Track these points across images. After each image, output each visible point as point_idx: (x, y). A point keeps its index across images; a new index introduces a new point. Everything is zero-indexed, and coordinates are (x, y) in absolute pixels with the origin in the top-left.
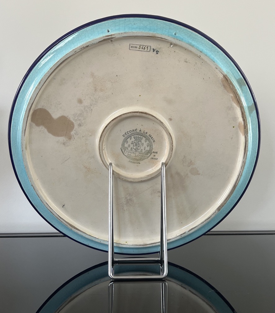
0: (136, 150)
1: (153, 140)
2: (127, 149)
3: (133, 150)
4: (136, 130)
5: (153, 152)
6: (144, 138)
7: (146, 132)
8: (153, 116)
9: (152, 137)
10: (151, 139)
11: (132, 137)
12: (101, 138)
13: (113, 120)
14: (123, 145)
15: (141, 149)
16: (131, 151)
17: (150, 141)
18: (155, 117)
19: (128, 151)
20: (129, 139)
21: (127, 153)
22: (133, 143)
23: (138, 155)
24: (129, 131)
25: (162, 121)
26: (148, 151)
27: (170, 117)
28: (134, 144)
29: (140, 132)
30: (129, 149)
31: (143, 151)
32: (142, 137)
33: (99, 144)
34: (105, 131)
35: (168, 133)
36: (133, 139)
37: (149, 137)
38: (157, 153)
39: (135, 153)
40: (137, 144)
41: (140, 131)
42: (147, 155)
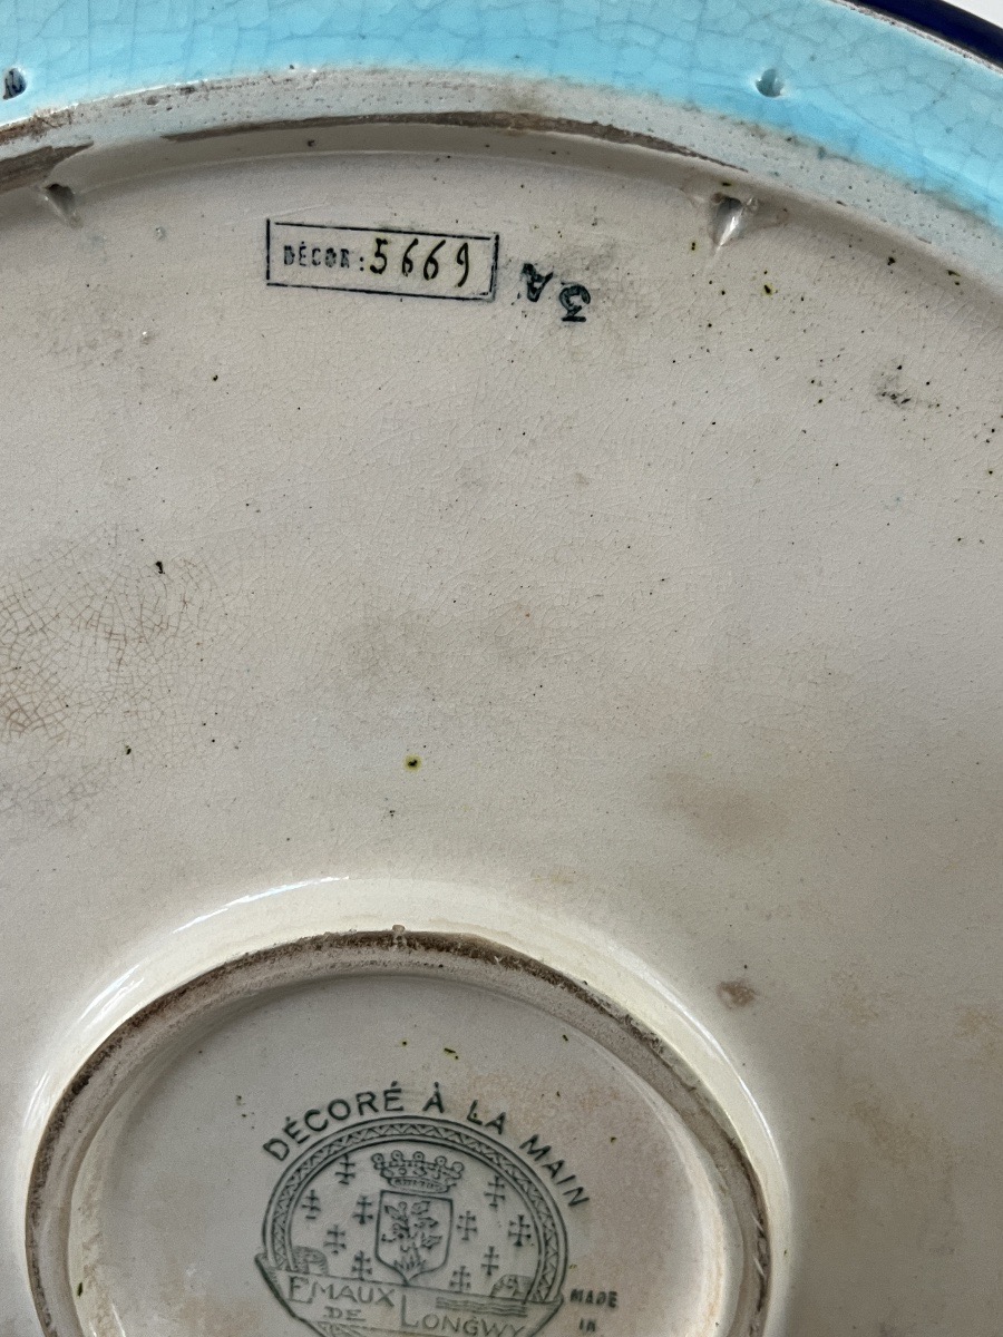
0: (408, 1274)
1: (572, 1186)
2: (315, 1269)
3: (380, 1274)
4: (393, 1093)
5: (575, 1295)
6: (471, 1166)
7: (494, 1116)
8: (554, 977)
9: (555, 1157)
10: (545, 1175)
11: (362, 1159)
12: (37, 1183)
13: (137, 1022)
14: (275, 1229)
15: (453, 1266)
16: (354, 1287)
17: (534, 1199)
18: (571, 986)
19: (325, 1283)
20: (326, 1184)
21: (322, 1300)
22: (373, 1210)
23: (431, 1323)
24: (319, 1101)
25: (650, 1016)
26: (522, 1289)
27: (737, 974)
29: (434, 1113)
30: (341, 1264)
31: (479, 1285)
32: (452, 1158)
33: (31, 1243)
34: (72, 1122)
35: (719, 1144)
36: (369, 1182)
37: (529, 1160)
38: (611, 1300)
39: (396, 1298)
40: (413, 1221)
41: (437, 1102)
42: (515, 1322)
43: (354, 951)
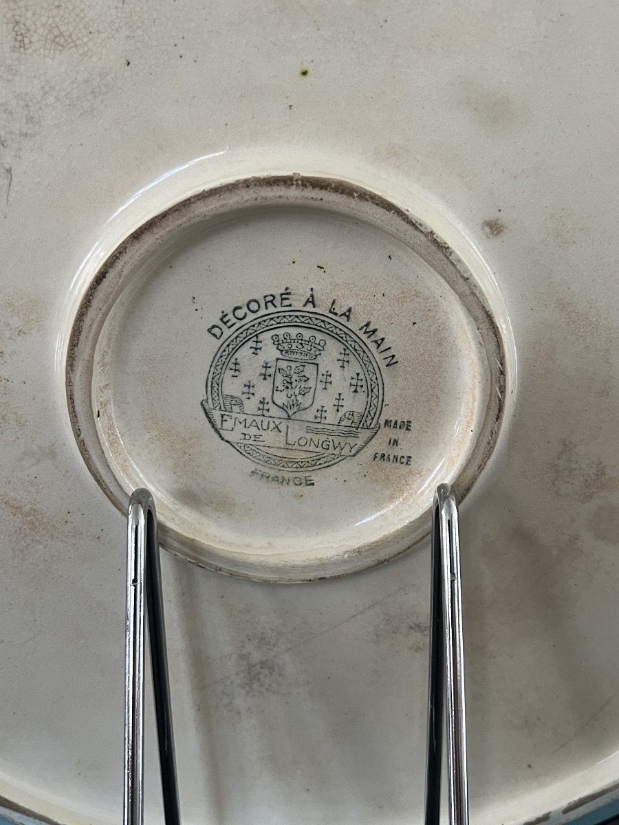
0: (291, 411)
1: (389, 353)
2: (236, 409)
3: (275, 411)
4: (286, 295)
5: (387, 423)
6: (330, 341)
7: (344, 310)
8: (389, 206)
9: (380, 335)
10: (373, 347)
11: (266, 337)
12: (74, 344)
13: (137, 236)
14: (214, 384)
15: (317, 406)
16: (259, 419)
17: (366, 362)
18: (399, 212)
19: (242, 417)
20: (244, 353)
21: (240, 428)
22: (271, 371)
23: (302, 442)
24: (242, 301)
25: (444, 235)
26: (356, 419)
27: (492, 215)
28: (279, 378)
29: (309, 308)
30: (251, 405)
31: (332, 418)
32: (319, 336)
33: (69, 383)
34: (96, 303)
35: (480, 314)
36: (270, 352)
37: (364, 337)
38: (407, 426)
39: (283, 427)
40: (295, 377)
41: (311, 301)
43: (268, 189)
